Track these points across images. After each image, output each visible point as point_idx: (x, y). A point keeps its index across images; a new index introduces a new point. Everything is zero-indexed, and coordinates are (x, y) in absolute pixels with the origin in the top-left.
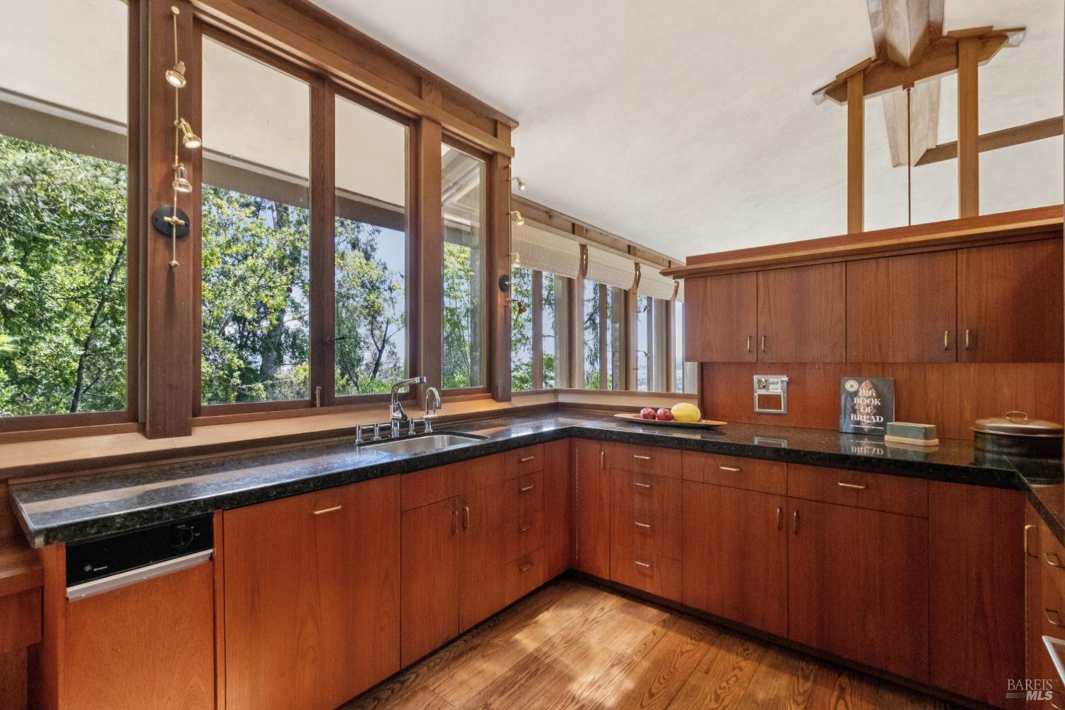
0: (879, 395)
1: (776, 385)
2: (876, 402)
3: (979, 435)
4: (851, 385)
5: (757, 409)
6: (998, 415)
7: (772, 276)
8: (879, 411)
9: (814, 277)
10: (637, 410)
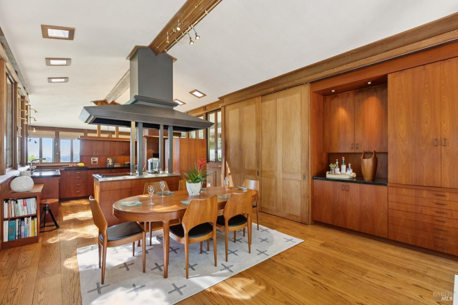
0: (112, 160)
1: (96, 159)
2: (112, 161)
3: (125, 164)
4: (108, 159)
5: (92, 164)
6: (127, 162)
7: (99, 142)
8: (112, 162)
9: (106, 143)
10: (68, 166)
